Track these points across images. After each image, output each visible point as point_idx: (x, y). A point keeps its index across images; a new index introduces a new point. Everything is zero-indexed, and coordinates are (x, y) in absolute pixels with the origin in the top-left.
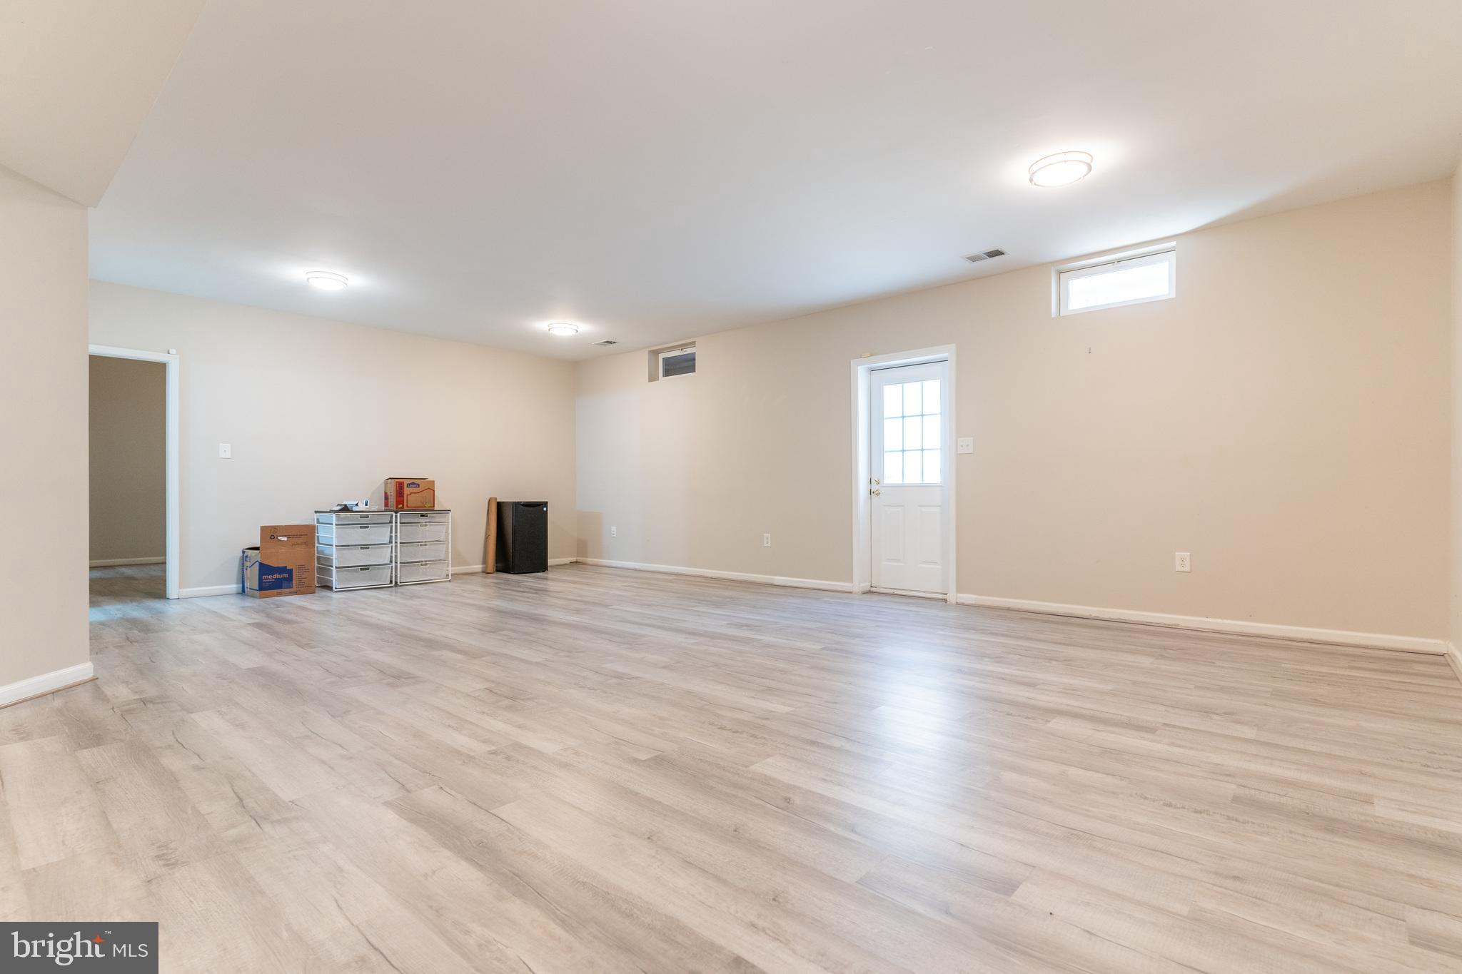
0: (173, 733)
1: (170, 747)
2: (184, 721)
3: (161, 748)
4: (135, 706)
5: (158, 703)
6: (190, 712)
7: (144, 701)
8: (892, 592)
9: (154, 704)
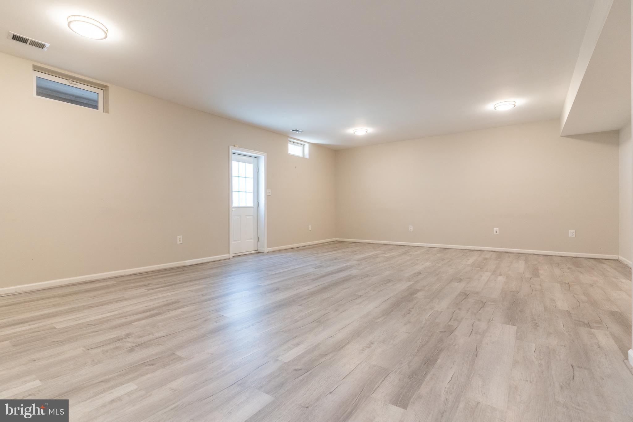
0: (580, 305)
1: (583, 302)
2: (573, 309)
3: (586, 303)
4: (595, 325)
5: (581, 322)
6: (568, 312)
7: (589, 326)
8: (237, 255)
9: (584, 322)
